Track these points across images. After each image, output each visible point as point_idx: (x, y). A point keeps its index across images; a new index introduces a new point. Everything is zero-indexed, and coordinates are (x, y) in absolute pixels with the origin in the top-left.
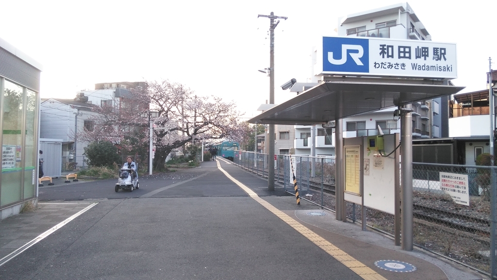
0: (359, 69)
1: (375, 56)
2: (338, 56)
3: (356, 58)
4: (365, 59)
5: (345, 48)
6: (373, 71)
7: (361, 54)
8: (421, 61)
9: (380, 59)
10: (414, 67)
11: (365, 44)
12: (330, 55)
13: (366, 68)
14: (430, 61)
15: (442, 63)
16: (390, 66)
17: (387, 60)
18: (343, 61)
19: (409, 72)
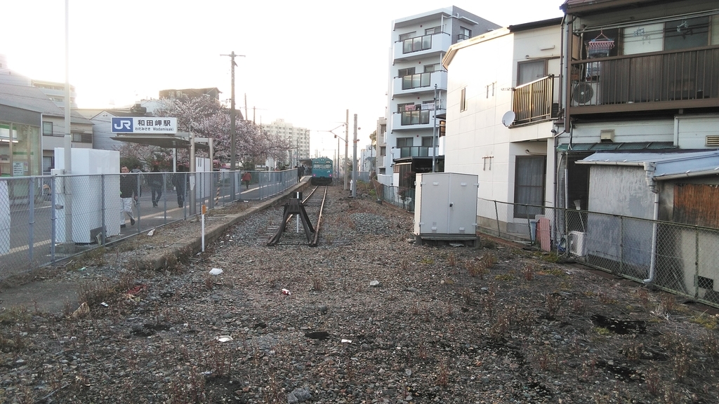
0: (129, 131)
1: (136, 124)
2: (119, 125)
3: (127, 126)
4: (131, 126)
5: (122, 122)
6: (135, 131)
7: (129, 124)
8: (158, 127)
9: (138, 126)
10: (154, 129)
11: (131, 120)
12: (116, 125)
13: (132, 130)
14: (162, 126)
15: (168, 127)
16: (143, 129)
17: (141, 126)
18: (121, 127)
19: (152, 131)
